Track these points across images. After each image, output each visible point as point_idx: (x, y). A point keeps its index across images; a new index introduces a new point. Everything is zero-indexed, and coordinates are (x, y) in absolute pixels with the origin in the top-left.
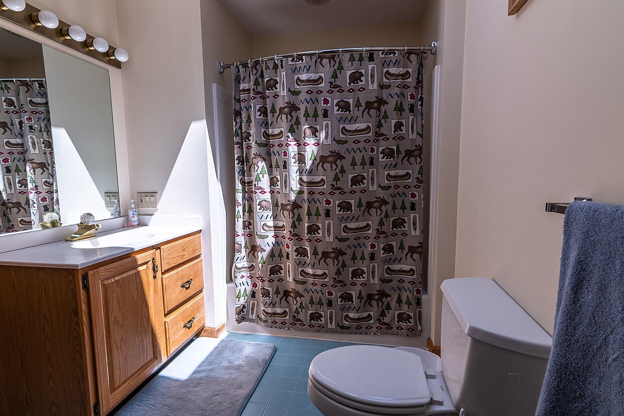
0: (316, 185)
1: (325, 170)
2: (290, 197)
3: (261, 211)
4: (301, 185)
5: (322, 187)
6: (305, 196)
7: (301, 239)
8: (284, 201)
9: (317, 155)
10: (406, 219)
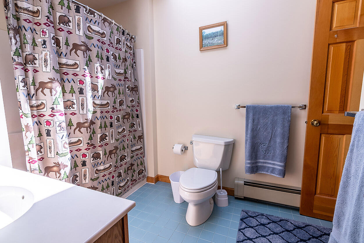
0: (104, 107)
1: (109, 97)
2: (87, 116)
3: (62, 131)
4: (94, 107)
5: (108, 108)
6: (98, 115)
7: (95, 147)
8: (82, 120)
9: (103, 86)
10: (135, 123)
